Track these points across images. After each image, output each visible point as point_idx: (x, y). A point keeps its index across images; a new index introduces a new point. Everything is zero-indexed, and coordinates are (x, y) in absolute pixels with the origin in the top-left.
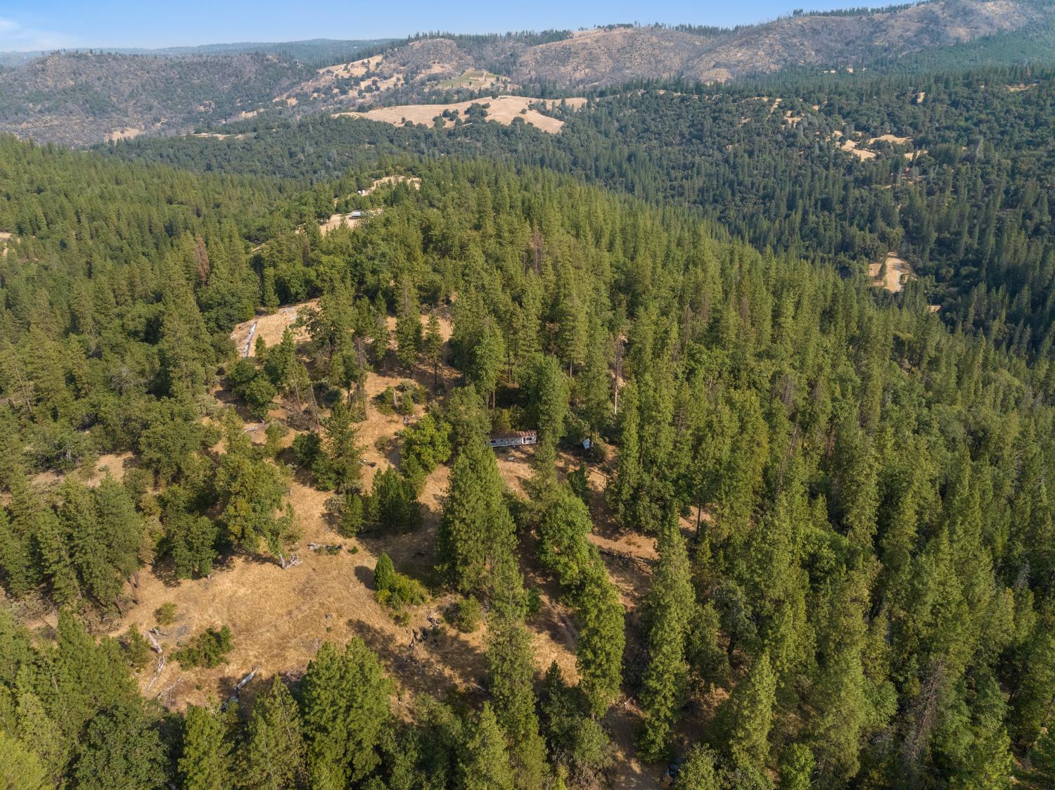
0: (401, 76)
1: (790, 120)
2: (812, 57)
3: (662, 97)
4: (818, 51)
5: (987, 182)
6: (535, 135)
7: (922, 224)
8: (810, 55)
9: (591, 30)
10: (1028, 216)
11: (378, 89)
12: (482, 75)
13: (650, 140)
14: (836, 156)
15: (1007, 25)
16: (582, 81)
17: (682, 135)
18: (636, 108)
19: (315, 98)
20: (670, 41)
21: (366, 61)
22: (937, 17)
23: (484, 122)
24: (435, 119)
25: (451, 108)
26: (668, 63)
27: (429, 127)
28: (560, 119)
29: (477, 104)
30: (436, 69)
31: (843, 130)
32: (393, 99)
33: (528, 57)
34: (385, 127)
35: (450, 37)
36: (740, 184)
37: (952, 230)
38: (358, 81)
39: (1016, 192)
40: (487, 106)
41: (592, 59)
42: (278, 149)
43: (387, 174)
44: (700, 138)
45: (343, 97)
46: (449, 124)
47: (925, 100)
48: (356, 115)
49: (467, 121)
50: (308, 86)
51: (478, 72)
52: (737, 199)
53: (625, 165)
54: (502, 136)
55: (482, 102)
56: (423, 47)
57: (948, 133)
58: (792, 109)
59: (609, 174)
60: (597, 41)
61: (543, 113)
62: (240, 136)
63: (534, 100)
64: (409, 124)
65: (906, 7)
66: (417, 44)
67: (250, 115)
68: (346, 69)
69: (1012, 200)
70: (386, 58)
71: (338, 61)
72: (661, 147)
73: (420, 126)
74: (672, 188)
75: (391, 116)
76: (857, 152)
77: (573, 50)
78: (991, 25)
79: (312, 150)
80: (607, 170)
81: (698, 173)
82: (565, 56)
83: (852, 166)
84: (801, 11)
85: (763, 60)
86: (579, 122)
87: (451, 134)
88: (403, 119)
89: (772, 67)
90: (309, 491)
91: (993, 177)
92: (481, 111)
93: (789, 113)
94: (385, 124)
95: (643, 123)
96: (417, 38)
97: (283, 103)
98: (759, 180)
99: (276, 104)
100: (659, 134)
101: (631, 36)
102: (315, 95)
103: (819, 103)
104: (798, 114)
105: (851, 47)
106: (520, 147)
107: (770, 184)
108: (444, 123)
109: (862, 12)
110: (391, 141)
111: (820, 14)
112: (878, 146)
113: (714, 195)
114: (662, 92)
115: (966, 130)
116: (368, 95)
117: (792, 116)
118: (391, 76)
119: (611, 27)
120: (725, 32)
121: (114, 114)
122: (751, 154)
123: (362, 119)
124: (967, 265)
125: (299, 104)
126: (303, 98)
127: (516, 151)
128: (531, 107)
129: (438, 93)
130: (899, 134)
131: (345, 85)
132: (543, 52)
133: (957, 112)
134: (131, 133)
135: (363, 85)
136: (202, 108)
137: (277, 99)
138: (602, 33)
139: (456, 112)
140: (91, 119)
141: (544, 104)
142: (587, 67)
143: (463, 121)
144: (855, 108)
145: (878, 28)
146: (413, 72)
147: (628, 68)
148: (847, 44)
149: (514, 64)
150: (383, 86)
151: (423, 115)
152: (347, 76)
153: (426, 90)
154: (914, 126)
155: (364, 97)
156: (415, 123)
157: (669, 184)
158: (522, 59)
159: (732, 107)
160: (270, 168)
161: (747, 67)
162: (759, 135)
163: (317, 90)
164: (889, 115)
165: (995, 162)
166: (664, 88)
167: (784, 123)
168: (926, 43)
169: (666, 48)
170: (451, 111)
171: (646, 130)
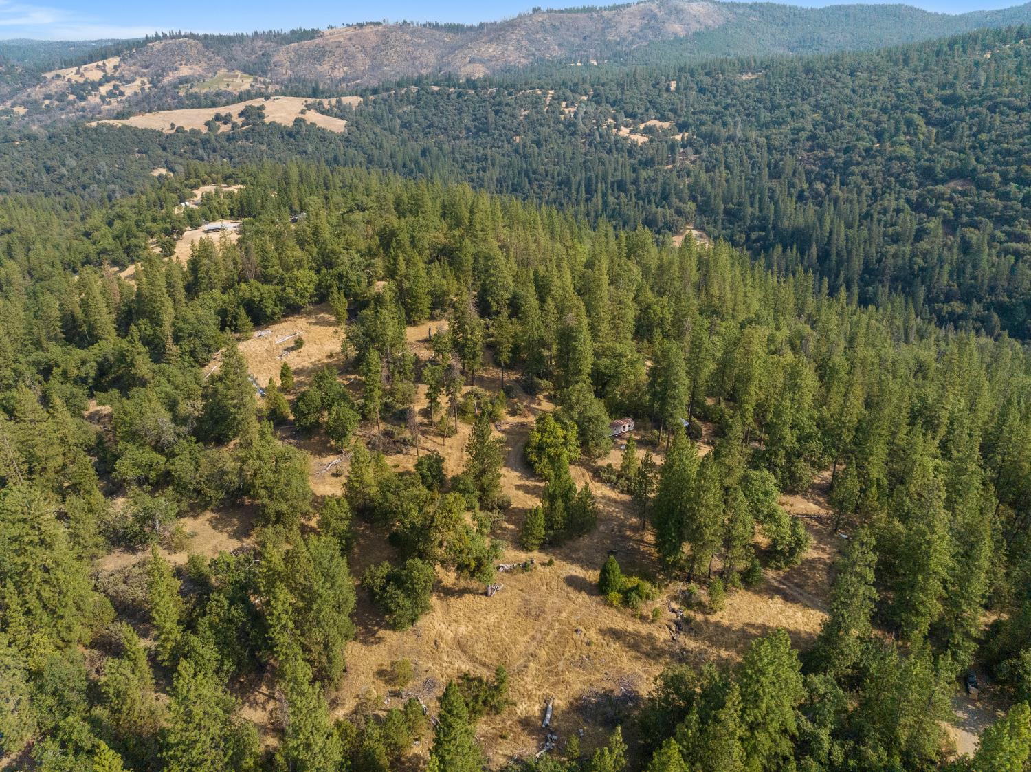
0: (145, 80)
1: (567, 111)
2: (557, 52)
3: (438, 93)
4: (560, 45)
5: (750, 158)
6: (323, 136)
7: (709, 198)
8: (554, 49)
9: (339, 26)
10: (792, 185)
11: (122, 94)
12: (236, 76)
13: (437, 135)
14: (616, 142)
15: (710, 22)
16: (343, 80)
17: (468, 129)
18: (414, 104)
19: (47, 106)
20: (422, 38)
21: (101, 63)
22: (656, 15)
23: (264, 124)
24: (208, 124)
25: (223, 111)
26: (424, 60)
27: (204, 132)
28: (342, 118)
29: (252, 107)
30: (185, 71)
31: (614, 118)
32: (145, 104)
33: (282, 56)
34: (155, 134)
35: (192, 36)
36: (535, 172)
37: (735, 201)
38: (95, 86)
39: (776, 164)
40: (262, 108)
41: (348, 58)
43: (204, 183)
44: (486, 131)
45: (83, 103)
46: (224, 129)
47: (678, 88)
49: (244, 124)
50: (37, 92)
51: (231, 73)
52: (535, 186)
53: (421, 160)
54: (287, 137)
55: (256, 103)
56: (165, 47)
57: (703, 117)
58: (565, 100)
59: (407, 170)
60: (350, 39)
61: (322, 113)
63: (310, 101)
64: (180, 130)
65: (629, 5)
66: (158, 45)
68: (78, 72)
69: (776, 173)
70: (123, 60)
71: (67, 64)
72: (449, 141)
73: (193, 132)
75: (159, 122)
76: (633, 137)
77: (327, 49)
78: (698, 22)
79: (73, 163)
80: (404, 166)
81: (493, 165)
82: (320, 54)
83: (631, 150)
84: (539, 8)
85: (514, 55)
86: (362, 120)
87: (230, 138)
88: (173, 126)
89: (524, 61)
91: (755, 153)
92: (259, 113)
93: (564, 104)
94: (153, 131)
95: (425, 118)
96: (157, 38)
97: (9, 112)
98: (550, 168)
100: (446, 129)
101: (383, 34)
102: (47, 102)
103: (586, 94)
104: (572, 104)
105: (588, 42)
106: (310, 148)
107: (563, 172)
108: (218, 128)
109: (591, 10)
110: (164, 149)
111: (556, 12)
112: (649, 131)
113: (513, 184)
114: (436, 89)
115: (718, 113)
116: (114, 101)
117: (567, 107)
118: (134, 80)
119: (361, 25)
120: (471, 28)
122: (539, 144)
123: (127, 127)
124: (754, 230)
125: (29, 112)
126: (32, 105)
127: (305, 152)
128: (309, 107)
129: (195, 97)
130: (663, 118)
131: (81, 90)
132: (295, 51)
133: (705, 98)
135: (104, 90)
138: (352, 31)
139: (229, 115)
141: (321, 103)
142: (344, 66)
143: (240, 124)
144: (619, 96)
145: (608, 24)
146: (159, 76)
147: (386, 66)
148: (585, 39)
149: (268, 63)
150: (129, 90)
151: (194, 119)
152: (81, 81)
153: (182, 94)
154: (674, 111)
155: (109, 103)
156: (187, 129)
158: (276, 59)
159: (511, 100)
161: (500, 62)
162: (541, 125)
163: (48, 97)
164: (650, 102)
165: (752, 140)
166: (436, 84)
167: (562, 113)
168: (651, 37)
169: (419, 45)
170: (223, 115)
171: (431, 126)
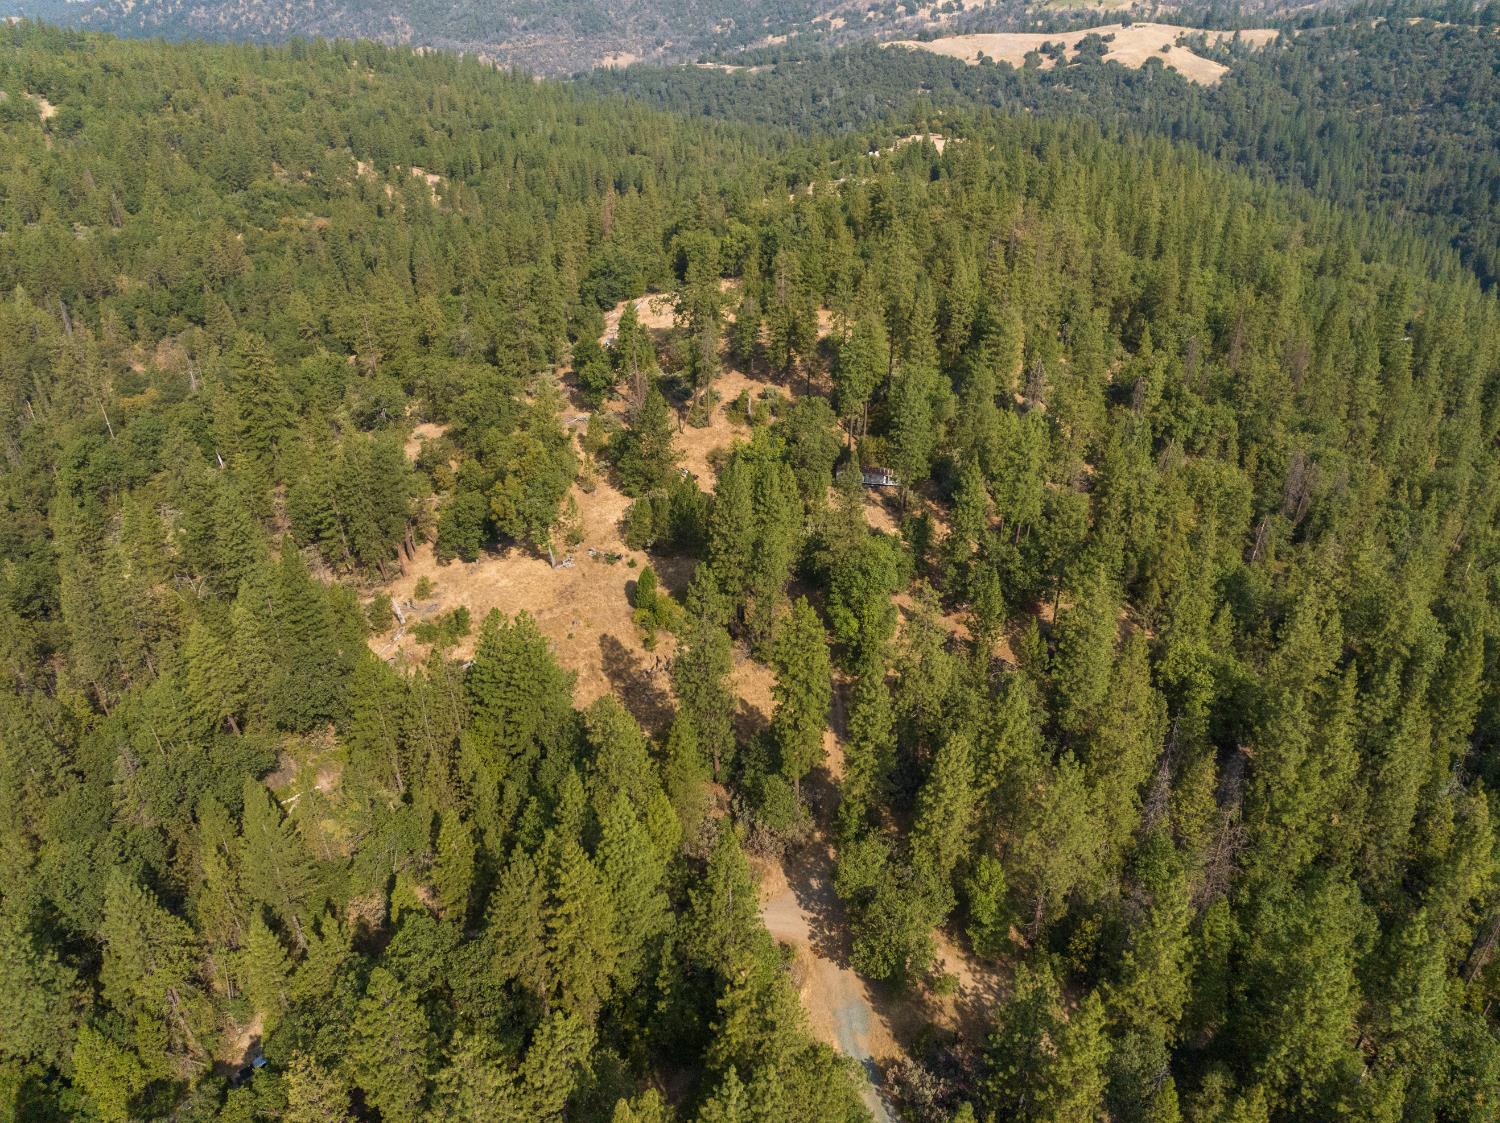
6: (1174, 85)
13: (1368, 102)
17: (1429, 97)
18: (1358, 47)
19: (870, 19)
23: (1099, 62)
24: (1027, 56)
25: (1055, 39)
27: (1016, 66)
28: (1223, 61)
29: (1096, 36)
32: (976, 23)
34: (952, 64)
40: (1110, 38)
42: (798, 89)
44: (1459, 102)
45: (907, 18)
46: (1047, 64)
48: (911, 45)
49: (1075, 60)
53: (1312, 142)
54: (1122, 85)
55: (1103, 31)
59: (1281, 155)
61: (1197, 52)
62: (754, 70)
63: (1188, 31)
64: (985, 61)
67: (778, 40)
72: (1385, 115)
73: (1002, 65)
74: (1385, 184)
75: (963, 49)
79: (841, 93)
80: (1279, 148)
81: (1439, 161)
86: (1255, 69)
87: (1045, 79)
88: (980, 54)
90: (614, 493)
92: (1101, 46)
94: (952, 59)
95: (1365, 73)
97: (825, 25)
99: (815, 26)
102: (871, 14)
106: (1146, 104)
108: (1040, 62)
110: (956, 86)
114: (1414, 22)
116: (943, 16)
121: (608, 34)
123: (920, 52)
125: (846, 27)
126: (853, 18)
127: (1138, 110)
128: (1180, 43)
129: (1044, 17)
134: (625, 61)
136: (718, 29)
137: (818, 19)
139: (1062, 46)
140: (581, 39)
141: (1202, 39)
143: (1069, 60)
151: (1009, 48)
153: (1030, 12)
155: (936, 19)
156: (996, 61)
157: (1380, 176)
160: (784, 115)
163: (875, 7)
166: (1423, 14)
170: (1054, 44)
171: (1368, 86)
